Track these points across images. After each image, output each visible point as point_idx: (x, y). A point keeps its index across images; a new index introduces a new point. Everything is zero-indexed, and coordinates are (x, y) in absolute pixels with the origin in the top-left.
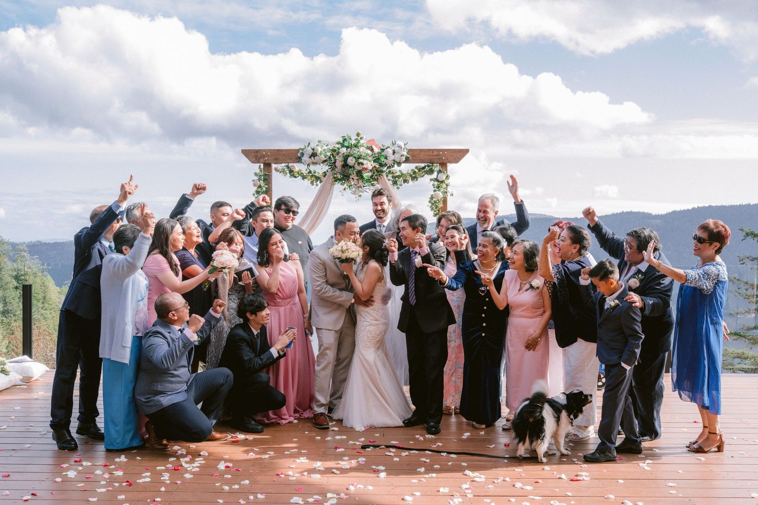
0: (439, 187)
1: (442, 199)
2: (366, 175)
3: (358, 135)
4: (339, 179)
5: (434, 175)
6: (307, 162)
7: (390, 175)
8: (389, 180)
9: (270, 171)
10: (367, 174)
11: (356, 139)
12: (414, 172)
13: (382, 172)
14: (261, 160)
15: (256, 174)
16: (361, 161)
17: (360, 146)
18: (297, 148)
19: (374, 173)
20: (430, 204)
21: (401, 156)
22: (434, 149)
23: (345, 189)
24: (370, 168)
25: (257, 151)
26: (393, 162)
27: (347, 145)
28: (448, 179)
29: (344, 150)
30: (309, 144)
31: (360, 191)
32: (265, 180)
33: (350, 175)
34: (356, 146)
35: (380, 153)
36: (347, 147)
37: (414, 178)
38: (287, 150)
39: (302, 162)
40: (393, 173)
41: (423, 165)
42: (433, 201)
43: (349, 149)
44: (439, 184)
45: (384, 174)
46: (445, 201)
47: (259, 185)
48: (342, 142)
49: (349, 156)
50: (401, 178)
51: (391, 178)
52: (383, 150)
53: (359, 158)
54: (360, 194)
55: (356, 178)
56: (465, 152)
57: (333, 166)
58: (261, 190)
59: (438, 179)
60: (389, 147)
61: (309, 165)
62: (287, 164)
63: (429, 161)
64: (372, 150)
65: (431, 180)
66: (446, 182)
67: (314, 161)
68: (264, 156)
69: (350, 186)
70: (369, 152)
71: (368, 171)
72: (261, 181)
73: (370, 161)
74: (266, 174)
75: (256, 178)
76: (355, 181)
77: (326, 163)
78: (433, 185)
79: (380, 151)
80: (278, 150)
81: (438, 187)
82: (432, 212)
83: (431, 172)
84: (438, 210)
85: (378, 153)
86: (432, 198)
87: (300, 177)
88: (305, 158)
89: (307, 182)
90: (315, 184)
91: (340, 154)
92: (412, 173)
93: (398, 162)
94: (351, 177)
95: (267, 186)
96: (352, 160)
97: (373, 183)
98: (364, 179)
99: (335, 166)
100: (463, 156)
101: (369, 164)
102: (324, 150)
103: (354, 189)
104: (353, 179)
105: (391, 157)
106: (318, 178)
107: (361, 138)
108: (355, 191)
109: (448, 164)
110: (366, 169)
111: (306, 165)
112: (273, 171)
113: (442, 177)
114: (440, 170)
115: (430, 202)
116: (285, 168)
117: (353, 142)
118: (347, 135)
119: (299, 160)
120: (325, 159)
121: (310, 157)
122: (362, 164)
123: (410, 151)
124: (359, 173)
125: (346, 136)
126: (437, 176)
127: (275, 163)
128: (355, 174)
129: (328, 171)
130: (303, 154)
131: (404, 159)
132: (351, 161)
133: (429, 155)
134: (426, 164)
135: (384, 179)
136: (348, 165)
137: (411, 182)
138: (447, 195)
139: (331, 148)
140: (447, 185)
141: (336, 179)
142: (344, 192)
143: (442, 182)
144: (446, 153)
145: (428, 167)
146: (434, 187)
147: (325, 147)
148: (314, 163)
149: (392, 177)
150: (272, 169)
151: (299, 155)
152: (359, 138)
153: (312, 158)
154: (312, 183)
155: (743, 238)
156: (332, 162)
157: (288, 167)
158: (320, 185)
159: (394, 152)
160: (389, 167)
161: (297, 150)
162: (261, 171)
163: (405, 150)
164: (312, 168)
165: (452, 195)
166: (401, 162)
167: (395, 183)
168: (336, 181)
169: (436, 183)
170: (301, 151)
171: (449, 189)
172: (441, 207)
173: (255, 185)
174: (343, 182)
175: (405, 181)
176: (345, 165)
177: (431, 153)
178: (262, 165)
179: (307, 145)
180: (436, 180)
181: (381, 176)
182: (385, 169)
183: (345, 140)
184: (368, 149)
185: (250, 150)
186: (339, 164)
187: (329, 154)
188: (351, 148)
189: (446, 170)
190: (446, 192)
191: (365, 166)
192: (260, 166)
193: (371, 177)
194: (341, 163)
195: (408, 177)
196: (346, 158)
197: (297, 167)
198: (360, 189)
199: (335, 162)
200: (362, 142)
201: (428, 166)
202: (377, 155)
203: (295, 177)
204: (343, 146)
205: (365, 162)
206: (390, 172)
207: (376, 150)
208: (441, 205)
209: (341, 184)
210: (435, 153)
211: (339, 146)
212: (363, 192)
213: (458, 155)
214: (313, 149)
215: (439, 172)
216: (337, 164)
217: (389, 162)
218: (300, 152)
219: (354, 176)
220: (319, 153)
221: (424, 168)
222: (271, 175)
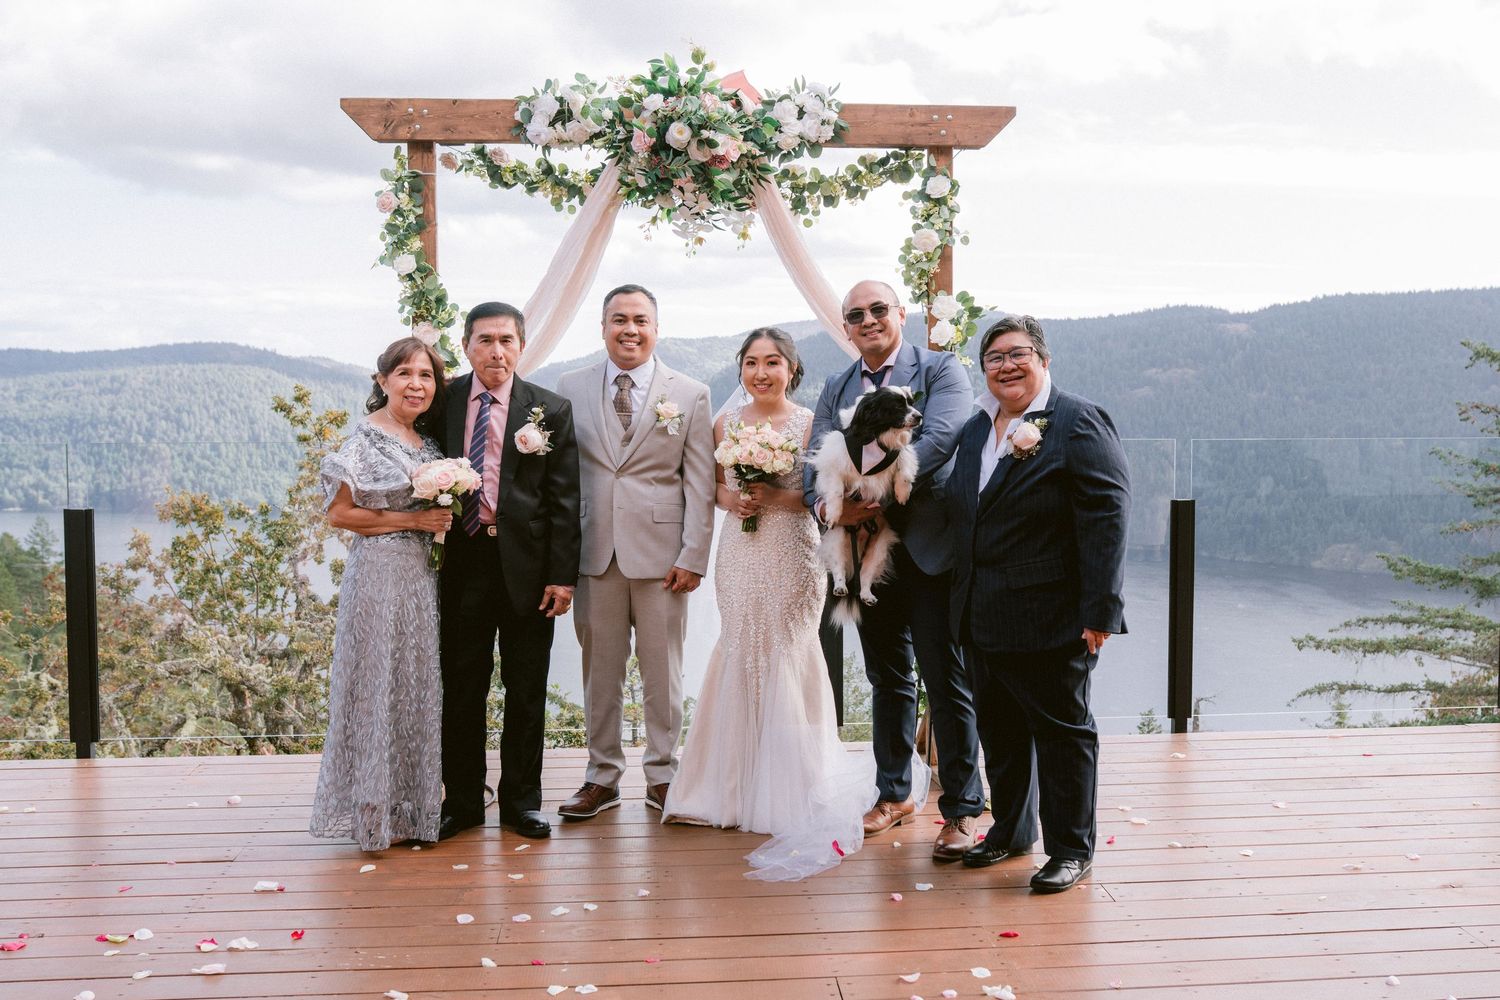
0: (930, 216)
1: (939, 251)
2: (724, 179)
3: (697, 57)
4: (638, 189)
5: (916, 182)
6: (543, 137)
7: (788, 183)
8: (784, 196)
9: (431, 167)
10: (724, 176)
11: (692, 71)
12: (857, 175)
13: (766, 169)
14: (403, 132)
15: (386, 175)
16: (705, 134)
17: (705, 91)
18: (512, 97)
19: (742, 173)
20: (903, 267)
21: (823, 123)
22: (917, 108)
23: (654, 220)
24: (734, 156)
25: (390, 104)
26: (799, 141)
27: (666, 86)
28: (955, 194)
29: (655, 102)
30: (549, 83)
31: (700, 227)
32: (414, 190)
33: (674, 176)
34: (692, 89)
35: (764, 112)
36: (667, 93)
37: (854, 192)
38: (480, 102)
39: (528, 141)
40: (794, 177)
41: (881, 153)
42: (912, 259)
43: (671, 99)
44: (934, 207)
45: (771, 177)
46: (945, 256)
47: (394, 206)
48: (648, 77)
49: (672, 120)
50: (819, 193)
51: (789, 192)
52: (771, 104)
53: (701, 127)
54: (701, 234)
55: (690, 186)
56: (1004, 115)
57: (621, 150)
58: (404, 221)
59: (928, 192)
60: (787, 97)
61: (546, 148)
62: (480, 146)
63: (901, 142)
64: (738, 105)
65: (906, 196)
66: (950, 203)
67: (565, 136)
68: (409, 120)
69: (669, 212)
70: (729, 108)
71: (725, 166)
72: (401, 195)
73: (733, 135)
74: (417, 176)
75: (387, 186)
76: (688, 195)
77: (599, 142)
78: (913, 210)
79: (760, 107)
80: (455, 102)
81: (927, 217)
82: (909, 289)
83: (904, 173)
84: (927, 284)
85: (754, 114)
86: (908, 247)
87: (520, 187)
88: (538, 126)
89: (542, 198)
90: (565, 205)
91: (646, 114)
92: (849, 178)
93: (814, 140)
94: (677, 182)
95: (419, 211)
96: (681, 132)
97: (740, 201)
98: (716, 189)
99: (629, 149)
100: (999, 128)
101: (730, 146)
102: (594, 102)
103: (682, 221)
104: (681, 189)
105: (793, 129)
106: (574, 190)
107: (706, 68)
108: (685, 227)
109: (955, 152)
110: (721, 159)
111: (540, 147)
112: (439, 163)
113: (938, 186)
114: (932, 169)
115: (902, 259)
116: (474, 157)
117: (684, 78)
118: (666, 56)
119: (518, 132)
120: (597, 129)
121: (552, 124)
122: (712, 144)
123: (844, 109)
124: (704, 175)
125: (662, 58)
126: (925, 184)
127: (444, 143)
128: (690, 174)
129: (604, 166)
130: (529, 115)
131: (828, 133)
132: (678, 134)
133: (902, 124)
134: (890, 151)
135: (771, 192)
136: (667, 147)
137: (843, 200)
138: (954, 241)
139: (616, 98)
140: (952, 211)
141: (630, 191)
142: (653, 228)
143: (940, 202)
144: (950, 117)
145: (896, 158)
146: (915, 217)
147: (596, 95)
148: (561, 142)
149: (793, 188)
150: (434, 157)
151: (518, 116)
152: (700, 68)
153: (558, 126)
154: (557, 203)
155: (1468, 362)
156: (619, 137)
157: (481, 153)
158: (579, 208)
159: (801, 113)
160: (786, 156)
161: (512, 101)
162: (402, 165)
163: (834, 107)
164: (557, 158)
165: (965, 240)
166: (822, 140)
167: (798, 205)
168: (629, 195)
169: (921, 205)
170: (523, 106)
171: (958, 222)
172: (935, 274)
173: (383, 207)
174: (651, 197)
175: (830, 201)
176: (660, 147)
177: (906, 118)
178: (404, 147)
179: (541, 87)
180: (923, 195)
181: (762, 182)
182: (774, 163)
183: (658, 71)
184: (727, 99)
185: (368, 100)
186: (641, 142)
187: (608, 114)
188: (679, 97)
189: (950, 167)
190: (951, 233)
191: (720, 151)
192: (398, 149)
193: (737, 183)
194: (647, 139)
195: (838, 187)
196: (662, 125)
197: (514, 154)
198: (698, 221)
199: (628, 139)
200: (708, 79)
201: (896, 156)
202: (752, 119)
203: (507, 185)
204: (652, 88)
205: (719, 138)
206: (786, 173)
207: (750, 106)
208: (934, 267)
209: (644, 205)
210: (920, 118)
211: (640, 89)
212: (708, 229)
213: (984, 124)
214: (561, 100)
215: (932, 171)
216: (635, 144)
217: (787, 140)
218: (521, 108)
219: (685, 180)
220: (576, 111)
221: (884, 162)
222: (433, 178)
